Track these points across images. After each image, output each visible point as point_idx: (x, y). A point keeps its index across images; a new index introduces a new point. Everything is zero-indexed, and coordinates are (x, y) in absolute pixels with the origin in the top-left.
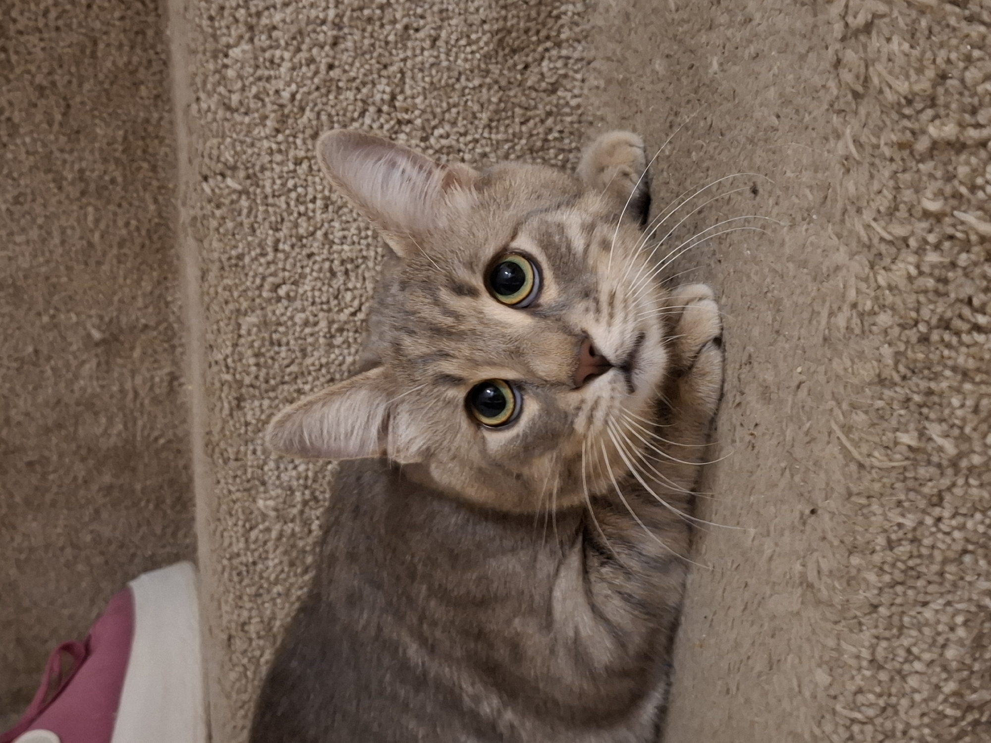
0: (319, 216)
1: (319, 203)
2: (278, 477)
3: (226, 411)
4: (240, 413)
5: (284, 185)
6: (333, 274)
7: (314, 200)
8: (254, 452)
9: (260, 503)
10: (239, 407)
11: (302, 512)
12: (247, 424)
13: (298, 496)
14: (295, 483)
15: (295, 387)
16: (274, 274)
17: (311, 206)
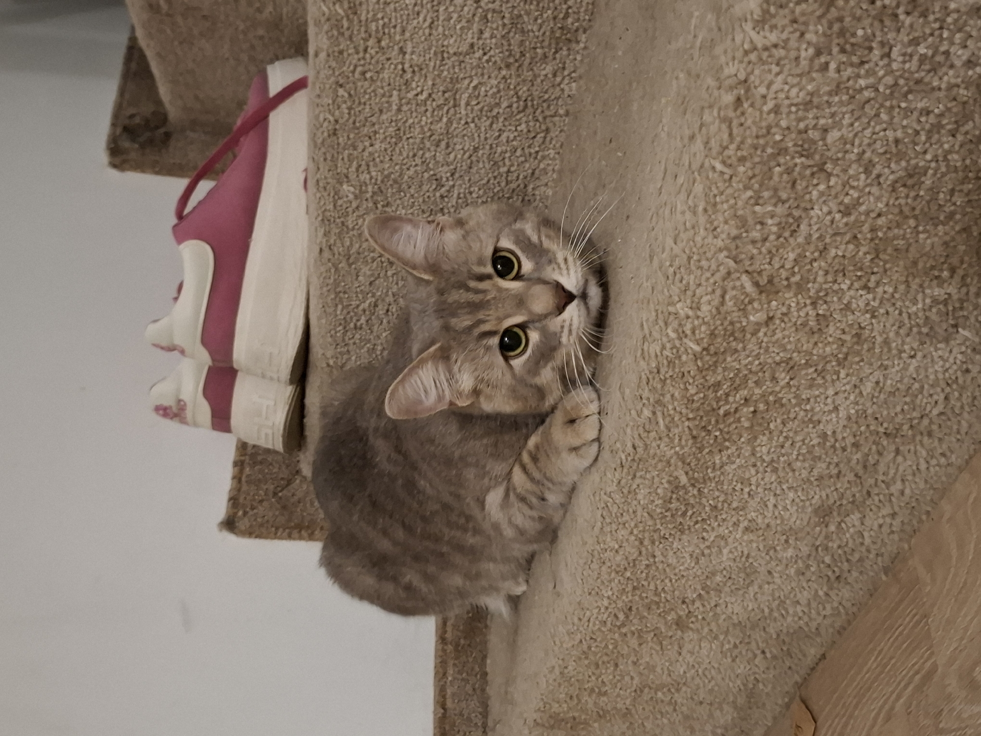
0: (398, 38)
1: (398, 29)
2: (358, 176)
3: (326, 134)
4: (335, 138)
5: (374, 15)
6: (404, 70)
7: (395, 27)
8: (343, 159)
9: (345, 186)
10: (335, 134)
11: (372, 197)
12: (338, 144)
13: (370, 188)
14: (368, 182)
15: (373, 129)
16: (363, 65)
17: (392, 30)
